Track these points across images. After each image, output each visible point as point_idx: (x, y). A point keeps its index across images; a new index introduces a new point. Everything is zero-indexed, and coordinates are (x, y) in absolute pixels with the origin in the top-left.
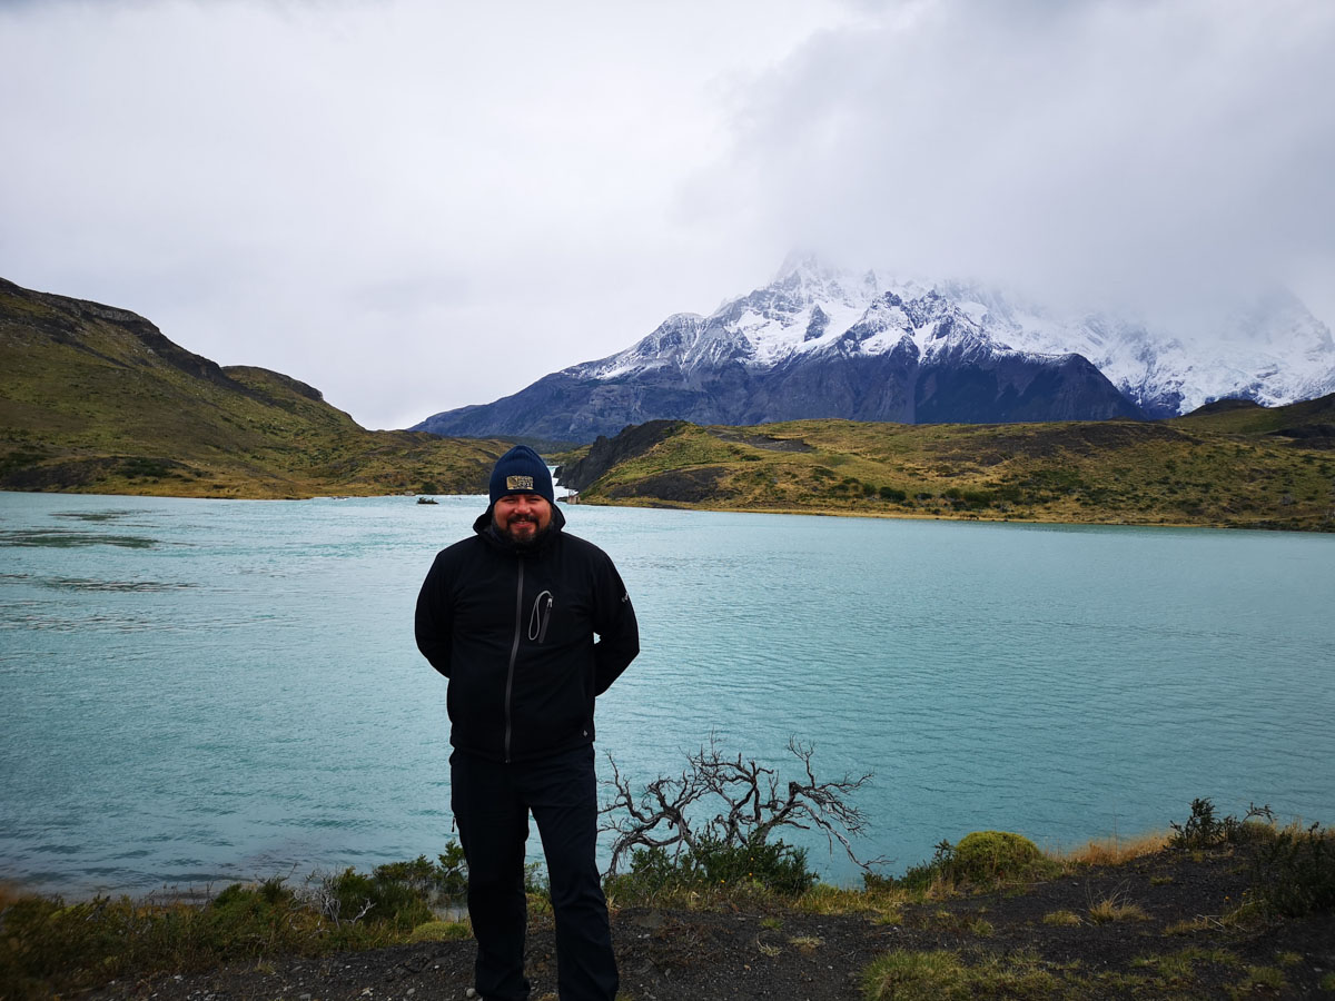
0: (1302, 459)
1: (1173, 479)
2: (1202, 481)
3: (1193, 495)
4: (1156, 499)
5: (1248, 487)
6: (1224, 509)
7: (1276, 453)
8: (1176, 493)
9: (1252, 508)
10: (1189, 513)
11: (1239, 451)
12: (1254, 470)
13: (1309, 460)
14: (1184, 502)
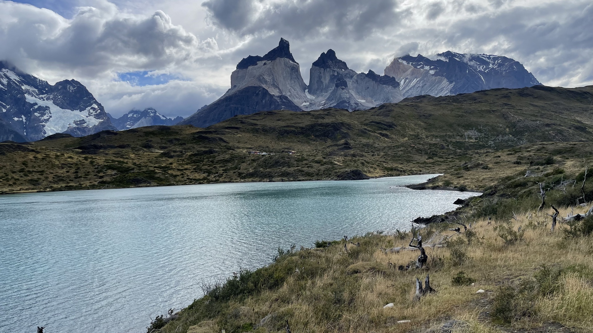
0: (83, 158)
1: (27, 169)
2: (40, 169)
3: (36, 176)
4: (18, 180)
5: (61, 172)
6: (50, 182)
7: (73, 156)
8: (28, 176)
9: (62, 180)
10: (34, 185)
11: (57, 156)
12: (63, 164)
13: (86, 159)
14: (31, 180)
